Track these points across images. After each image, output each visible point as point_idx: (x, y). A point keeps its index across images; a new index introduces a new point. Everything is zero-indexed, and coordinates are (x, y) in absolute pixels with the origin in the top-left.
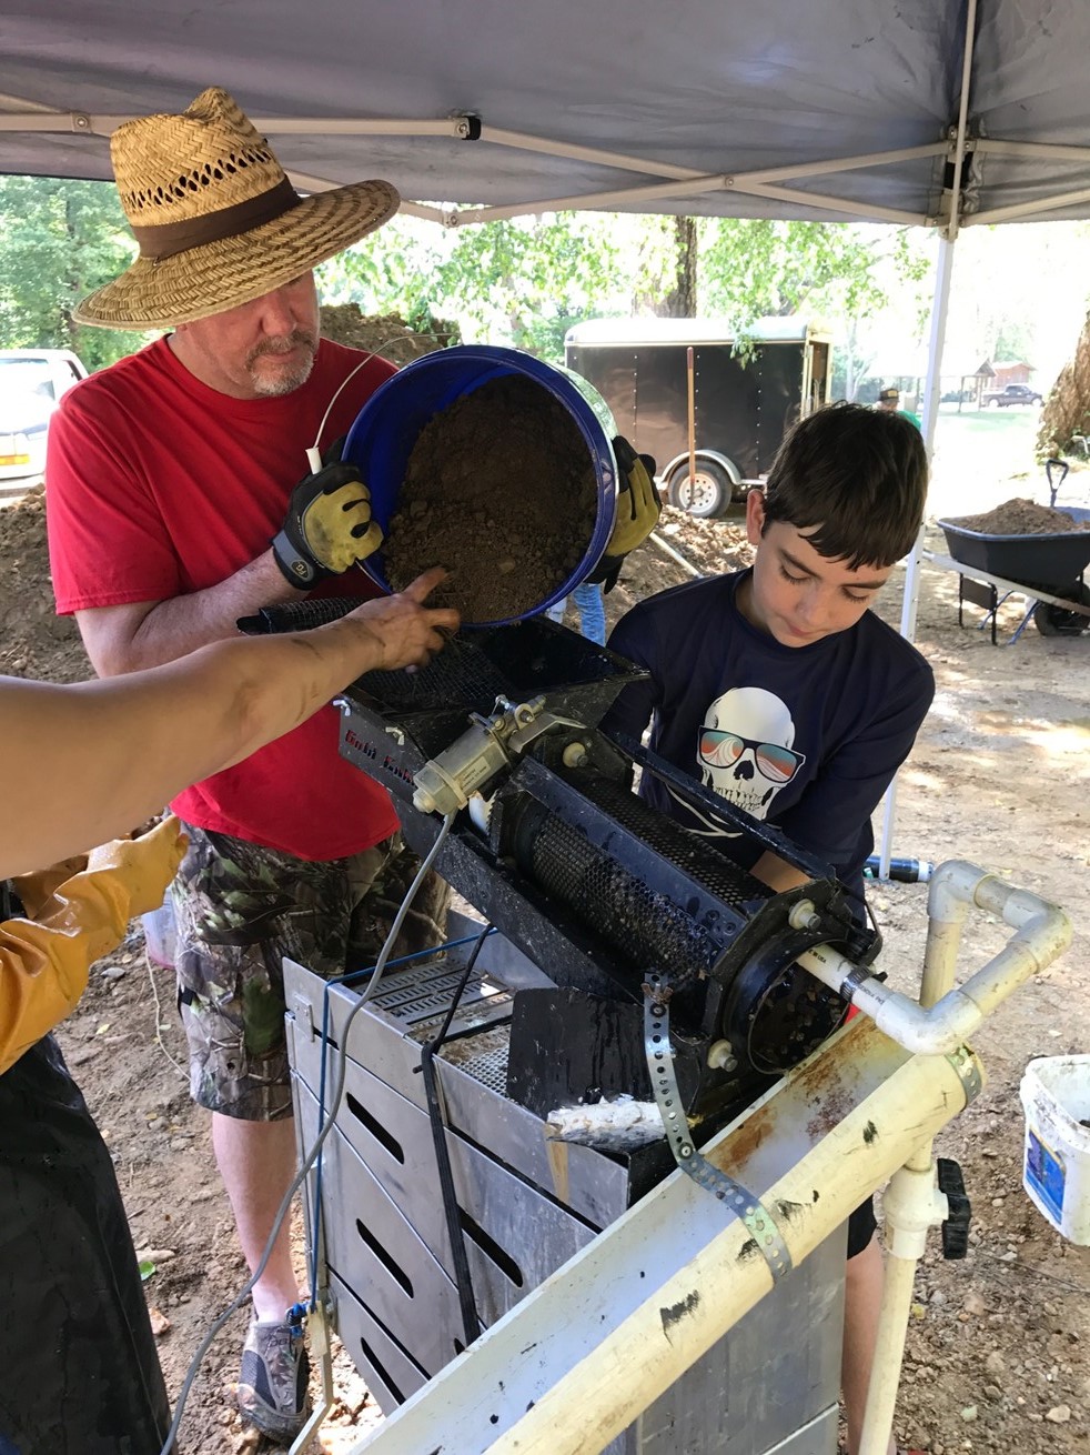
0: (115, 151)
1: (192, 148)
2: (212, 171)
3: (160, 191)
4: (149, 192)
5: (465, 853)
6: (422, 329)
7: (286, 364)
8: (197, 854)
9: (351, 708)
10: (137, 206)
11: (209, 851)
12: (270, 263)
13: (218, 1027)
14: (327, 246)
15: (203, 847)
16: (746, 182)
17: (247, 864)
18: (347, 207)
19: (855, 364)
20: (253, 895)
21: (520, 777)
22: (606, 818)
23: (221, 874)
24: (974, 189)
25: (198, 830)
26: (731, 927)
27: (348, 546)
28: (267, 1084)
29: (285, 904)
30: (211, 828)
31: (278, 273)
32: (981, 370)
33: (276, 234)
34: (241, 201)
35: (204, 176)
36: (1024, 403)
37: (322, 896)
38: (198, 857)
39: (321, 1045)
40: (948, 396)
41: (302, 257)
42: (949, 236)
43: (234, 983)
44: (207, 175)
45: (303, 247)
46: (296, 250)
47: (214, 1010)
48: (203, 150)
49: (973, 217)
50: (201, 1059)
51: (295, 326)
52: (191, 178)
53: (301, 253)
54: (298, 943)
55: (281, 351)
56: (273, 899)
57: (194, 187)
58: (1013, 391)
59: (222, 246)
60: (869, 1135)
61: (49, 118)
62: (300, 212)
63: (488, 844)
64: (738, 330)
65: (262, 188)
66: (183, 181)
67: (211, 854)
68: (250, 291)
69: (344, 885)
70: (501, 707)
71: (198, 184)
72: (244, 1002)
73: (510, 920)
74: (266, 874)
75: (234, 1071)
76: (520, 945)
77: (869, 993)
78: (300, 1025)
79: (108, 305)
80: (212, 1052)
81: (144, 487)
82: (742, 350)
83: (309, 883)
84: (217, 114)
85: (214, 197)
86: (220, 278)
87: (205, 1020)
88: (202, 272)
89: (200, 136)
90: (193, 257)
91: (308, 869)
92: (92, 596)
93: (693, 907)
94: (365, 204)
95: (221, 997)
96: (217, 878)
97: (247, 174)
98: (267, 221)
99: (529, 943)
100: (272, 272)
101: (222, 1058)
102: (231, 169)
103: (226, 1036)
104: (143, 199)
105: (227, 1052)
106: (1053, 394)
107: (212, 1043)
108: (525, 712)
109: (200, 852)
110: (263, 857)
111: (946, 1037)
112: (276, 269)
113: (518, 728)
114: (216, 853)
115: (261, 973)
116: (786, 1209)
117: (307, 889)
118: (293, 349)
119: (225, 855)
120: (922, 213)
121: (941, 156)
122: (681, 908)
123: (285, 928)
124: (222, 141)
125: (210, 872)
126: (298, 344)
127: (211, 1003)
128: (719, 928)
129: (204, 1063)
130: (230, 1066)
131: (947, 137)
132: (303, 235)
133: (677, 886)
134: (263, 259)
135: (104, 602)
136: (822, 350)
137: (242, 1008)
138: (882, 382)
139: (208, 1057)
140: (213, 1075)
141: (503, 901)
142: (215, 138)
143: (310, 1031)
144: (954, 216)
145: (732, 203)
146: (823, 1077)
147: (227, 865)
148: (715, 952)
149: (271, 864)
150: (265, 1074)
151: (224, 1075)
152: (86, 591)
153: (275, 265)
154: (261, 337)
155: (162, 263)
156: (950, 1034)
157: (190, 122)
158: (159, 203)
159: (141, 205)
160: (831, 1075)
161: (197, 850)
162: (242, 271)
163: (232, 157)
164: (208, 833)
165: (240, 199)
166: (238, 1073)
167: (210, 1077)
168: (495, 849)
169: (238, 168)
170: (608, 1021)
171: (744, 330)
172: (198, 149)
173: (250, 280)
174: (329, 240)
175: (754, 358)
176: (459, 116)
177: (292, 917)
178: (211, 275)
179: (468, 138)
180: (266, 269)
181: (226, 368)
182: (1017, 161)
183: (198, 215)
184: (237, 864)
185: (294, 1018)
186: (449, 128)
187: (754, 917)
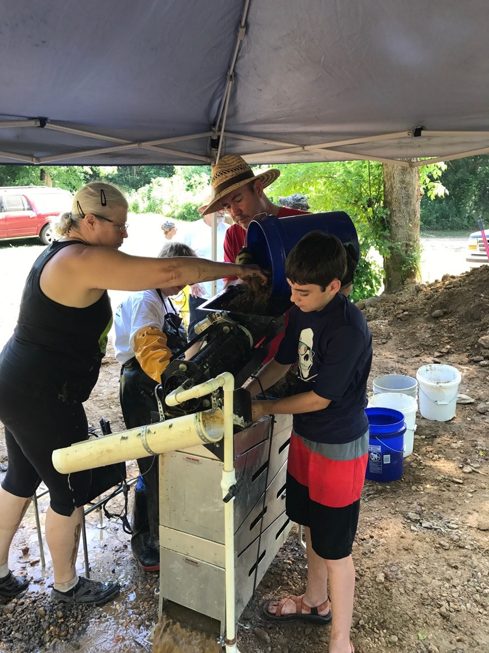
60: (170, 426)
61: (297, 148)
102: (219, 176)
108: (218, 314)
116: (149, 432)
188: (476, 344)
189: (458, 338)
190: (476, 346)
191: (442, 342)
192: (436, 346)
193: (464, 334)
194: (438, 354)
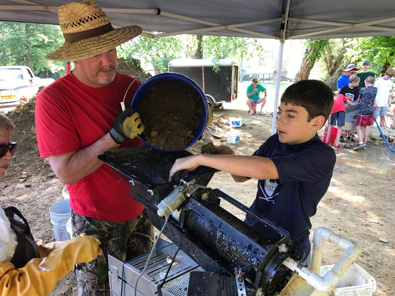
0: (60, 12)
1: (84, 12)
2: (90, 18)
3: (73, 23)
4: (70, 23)
5: (171, 227)
6: (130, 62)
7: (107, 75)
8: (83, 224)
9: (135, 183)
10: (66, 28)
11: (87, 223)
12: (106, 44)
13: (89, 276)
14: (123, 40)
15: (85, 222)
16: (231, 27)
17: (99, 226)
18: (127, 31)
19: (242, 71)
20: (101, 235)
21: (190, 204)
22: (219, 218)
23: (91, 230)
24: (288, 30)
25: (83, 217)
26: (263, 254)
27: (137, 131)
28: (104, 292)
29: (110, 237)
30: (88, 216)
31: (108, 46)
32: (274, 72)
33: (107, 37)
34: (98, 27)
35: (87, 19)
36: (285, 81)
37: (121, 233)
38: (83, 225)
39: (121, 282)
40: (266, 79)
41: (116, 43)
42: (282, 42)
43: (95, 262)
44: (88, 19)
45: (116, 40)
46: (114, 41)
47: (88, 271)
48: (87, 12)
49: (289, 37)
50: (83, 286)
51: (111, 63)
52: (83, 20)
53: (115, 42)
54: (114, 248)
55: (106, 71)
56: (106, 236)
57: (84, 22)
58: (282, 78)
59: (91, 39)
62: (114, 31)
63: (179, 225)
64: (215, 63)
65: (104, 24)
66: (80, 21)
67: (87, 224)
68: (100, 51)
69: (127, 229)
70: (183, 183)
71: (85, 22)
72: (98, 267)
73: (187, 248)
74: (105, 229)
75: (94, 289)
76: (190, 256)
77: (304, 272)
78: (114, 275)
79: (55, 55)
80: (87, 284)
81: (71, 118)
82: (216, 68)
83: (117, 230)
84: (92, 3)
85: (90, 25)
86: (91, 48)
87: (84, 274)
88: (85, 46)
89: (86, 8)
90: (82, 42)
91: (117, 226)
92: (54, 152)
93: (250, 247)
94: (133, 31)
95: (90, 267)
96: (89, 231)
97: (99, 20)
98: (105, 33)
99: (194, 255)
100: (107, 46)
101: (90, 285)
102: (95, 18)
103: (92, 278)
104: (68, 25)
105: (92, 283)
106: (295, 79)
107: (87, 281)
108: (191, 184)
109: (84, 223)
110: (103, 223)
111: (330, 286)
112: (108, 45)
113: (188, 189)
114: (89, 223)
115: (103, 258)
117: (117, 231)
118: (110, 70)
119: (92, 224)
120: (275, 36)
121: (280, 21)
122: (246, 247)
123: (110, 244)
124: (93, 10)
125: (87, 229)
126: (111, 69)
127: (87, 269)
128: (259, 254)
129: (84, 287)
130: (93, 288)
131: (281, 17)
132: (116, 37)
133: (244, 240)
134: (104, 43)
135: (58, 153)
136: (237, 68)
137: (97, 270)
138: (249, 75)
139: (85, 285)
140: (87, 291)
141: (185, 242)
142: (91, 9)
143: (117, 277)
144: (284, 37)
145: (226, 32)
146: (285, 294)
147: (93, 227)
148: (258, 262)
149: (106, 225)
150: (104, 289)
151: (91, 290)
152: (52, 150)
153: (108, 44)
154: (101, 66)
155: (72, 44)
156: (331, 286)
157: (84, 4)
158: (73, 27)
159: (67, 27)
160: (287, 293)
161: (83, 223)
162: (98, 46)
163: (96, 15)
164: (87, 218)
165: (97, 26)
166: (96, 289)
167: (86, 292)
168: (181, 226)
169: (97, 18)
170: (223, 282)
171: (216, 63)
172: (86, 12)
173: (100, 48)
174: (123, 39)
175: (219, 70)
176: (154, 8)
177: (112, 241)
178: (88, 47)
179: (157, 14)
180: (105, 45)
181: (89, 75)
182: (300, 23)
183: (85, 30)
184: (96, 226)
185: (111, 273)
186: (152, 11)
187: (270, 250)
188: (42, 165)
189: (27, 165)
190: (43, 166)
191: (17, 171)
192: (14, 175)
193: (29, 161)
194: (22, 180)
